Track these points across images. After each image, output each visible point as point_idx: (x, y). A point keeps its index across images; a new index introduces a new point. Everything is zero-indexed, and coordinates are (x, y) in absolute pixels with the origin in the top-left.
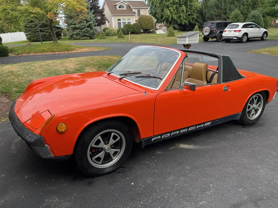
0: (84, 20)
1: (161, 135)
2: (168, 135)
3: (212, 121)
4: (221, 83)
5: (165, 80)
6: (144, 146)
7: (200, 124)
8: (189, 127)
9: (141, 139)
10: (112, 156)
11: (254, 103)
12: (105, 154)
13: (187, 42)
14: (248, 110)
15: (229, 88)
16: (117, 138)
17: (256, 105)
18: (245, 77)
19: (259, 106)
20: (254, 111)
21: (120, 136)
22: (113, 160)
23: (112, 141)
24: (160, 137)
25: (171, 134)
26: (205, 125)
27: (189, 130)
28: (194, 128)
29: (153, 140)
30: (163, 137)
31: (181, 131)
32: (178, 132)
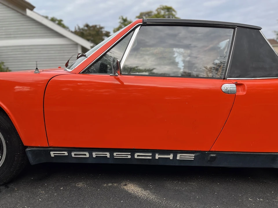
1: (70, 150)
2: (85, 155)
3: (198, 154)
4: (224, 79)
5: (88, 57)
6: (32, 161)
7: (161, 152)
8: (133, 151)
9: (26, 147)
15: (240, 88)
24: (66, 153)
25: (91, 155)
26: (178, 157)
27: (136, 157)
28: (148, 156)
29: (52, 154)
30: (73, 154)
31: (115, 154)
32: (108, 155)
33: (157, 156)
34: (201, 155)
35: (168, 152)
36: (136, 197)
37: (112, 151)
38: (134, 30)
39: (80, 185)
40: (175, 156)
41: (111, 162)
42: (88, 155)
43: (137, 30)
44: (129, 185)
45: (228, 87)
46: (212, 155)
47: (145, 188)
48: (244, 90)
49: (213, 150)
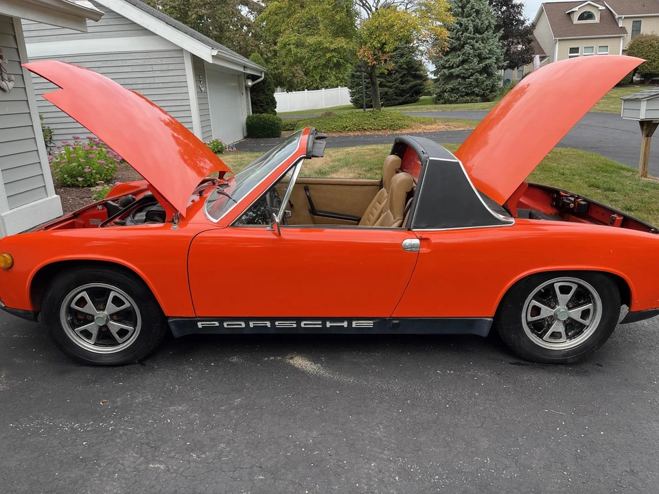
0: (475, 56)
1: (222, 320)
2: (241, 325)
3: (377, 321)
4: (409, 230)
6: (176, 333)
7: (333, 319)
8: (298, 319)
9: (168, 317)
10: (117, 337)
11: (557, 302)
12: (101, 328)
13: (643, 115)
14: (530, 319)
15: (425, 243)
16: (124, 303)
17: (570, 309)
18: (511, 223)
19: (585, 314)
20: (558, 327)
21: (128, 302)
22: (119, 344)
23: (111, 308)
24: (217, 324)
25: (247, 325)
26: (354, 324)
27: (302, 325)
28: (317, 324)
29: (200, 325)
30: (225, 325)
31: (277, 323)
32: (269, 324)
33: (328, 324)
34: (381, 321)
35: (342, 319)
36: (303, 372)
37: (273, 320)
38: (295, 164)
39: (235, 359)
40: (350, 324)
41: (272, 332)
42: (243, 325)
43: (300, 164)
44: (296, 358)
45: (411, 242)
46: (394, 322)
47: (315, 362)
48: (428, 246)
49: (395, 316)
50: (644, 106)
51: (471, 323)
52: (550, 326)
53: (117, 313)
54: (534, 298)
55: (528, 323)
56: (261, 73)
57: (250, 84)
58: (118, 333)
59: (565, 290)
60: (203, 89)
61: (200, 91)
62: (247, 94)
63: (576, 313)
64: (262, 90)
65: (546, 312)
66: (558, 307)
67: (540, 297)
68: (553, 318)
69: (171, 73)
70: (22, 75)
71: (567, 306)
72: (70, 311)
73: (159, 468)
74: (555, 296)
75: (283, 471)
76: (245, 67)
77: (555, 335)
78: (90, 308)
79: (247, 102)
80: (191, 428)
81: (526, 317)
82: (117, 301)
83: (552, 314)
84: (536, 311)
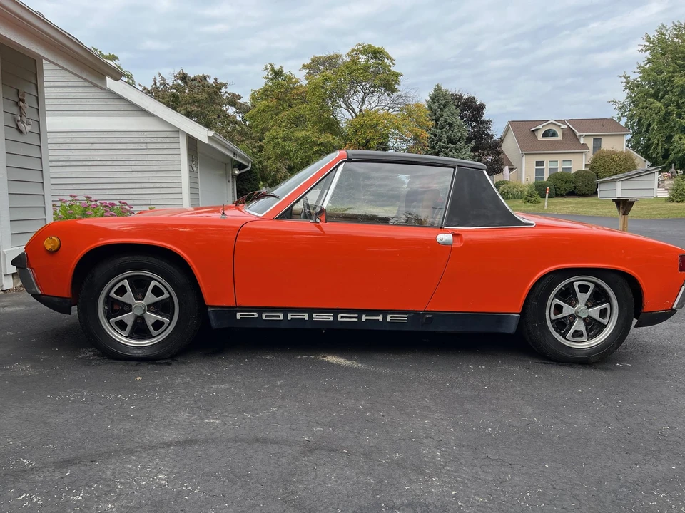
1: (259, 311)
2: (279, 316)
3: (412, 315)
4: (441, 228)
5: (282, 199)
6: (214, 324)
7: (369, 312)
8: (336, 311)
9: (207, 307)
10: (151, 329)
11: (577, 301)
12: (137, 317)
13: (619, 194)
14: (554, 317)
15: (458, 239)
16: (163, 294)
17: (589, 308)
18: (532, 224)
19: (603, 313)
20: (579, 325)
21: (168, 292)
22: (153, 337)
23: (150, 298)
24: (256, 315)
25: (285, 316)
26: (389, 319)
27: (339, 319)
28: (353, 317)
29: (239, 316)
30: (264, 315)
31: (314, 315)
32: (306, 316)
33: (364, 318)
34: (415, 315)
35: (376, 312)
37: (311, 311)
38: (337, 167)
39: (268, 357)
40: (385, 318)
41: (308, 326)
42: (281, 318)
43: (341, 168)
44: (329, 357)
45: (445, 237)
46: (428, 316)
47: (349, 359)
48: (461, 241)
49: (428, 309)
50: (619, 185)
51: (500, 319)
52: (572, 324)
53: (155, 304)
54: (556, 296)
55: (552, 321)
56: (248, 163)
57: (236, 172)
58: (153, 325)
59: (584, 289)
60: (195, 169)
61: (191, 171)
62: (233, 182)
63: (595, 312)
64: (248, 179)
65: (567, 310)
66: (578, 306)
67: (562, 295)
68: (574, 316)
69: (165, 152)
70: (39, 122)
71: (586, 305)
72: (109, 300)
73: (215, 423)
74: (575, 295)
75: (340, 425)
76: (234, 154)
77: (578, 334)
78: (129, 297)
79: (233, 189)
80: (238, 398)
81: (550, 315)
82: (157, 291)
83: (574, 312)
84: (558, 309)
